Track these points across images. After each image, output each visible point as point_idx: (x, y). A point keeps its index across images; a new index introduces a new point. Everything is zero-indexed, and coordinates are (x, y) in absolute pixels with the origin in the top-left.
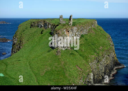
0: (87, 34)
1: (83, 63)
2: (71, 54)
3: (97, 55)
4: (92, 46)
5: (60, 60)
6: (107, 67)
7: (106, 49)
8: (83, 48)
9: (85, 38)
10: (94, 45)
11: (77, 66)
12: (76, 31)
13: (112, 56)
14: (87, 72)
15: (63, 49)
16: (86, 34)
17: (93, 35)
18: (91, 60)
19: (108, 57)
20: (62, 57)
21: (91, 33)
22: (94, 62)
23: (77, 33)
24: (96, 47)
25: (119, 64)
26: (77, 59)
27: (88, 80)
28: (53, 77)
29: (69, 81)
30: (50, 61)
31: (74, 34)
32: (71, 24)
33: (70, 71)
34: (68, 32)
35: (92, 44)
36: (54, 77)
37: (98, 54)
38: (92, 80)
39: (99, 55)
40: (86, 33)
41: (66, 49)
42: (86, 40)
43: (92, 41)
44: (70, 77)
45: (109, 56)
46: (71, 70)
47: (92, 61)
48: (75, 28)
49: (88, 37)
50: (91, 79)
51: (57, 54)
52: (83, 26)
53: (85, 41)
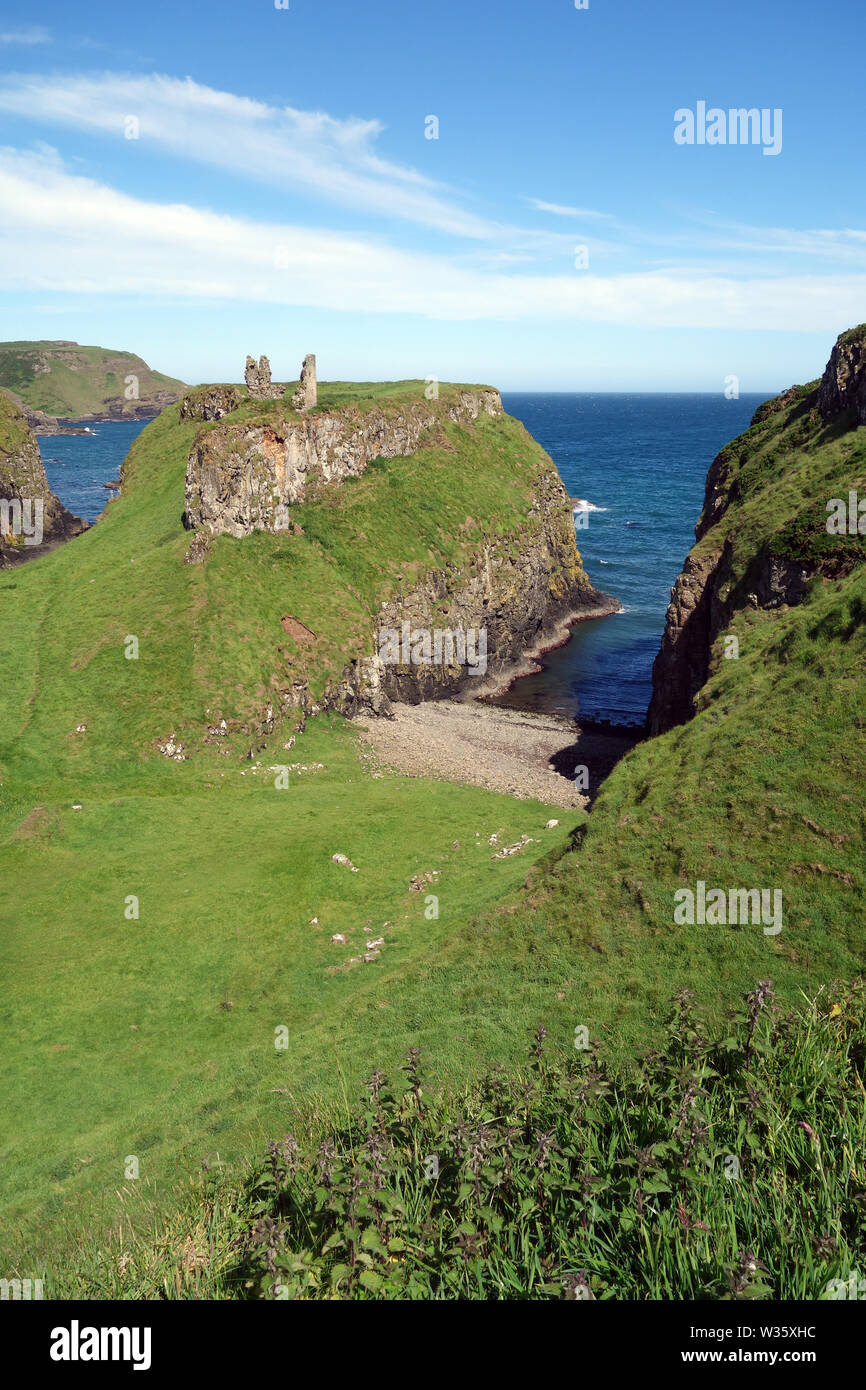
0: (408, 457)
1: (334, 601)
2: (279, 556)
3: (442, 558)
4: (424, 515)
5: (195, 587)
6: (500, 617)
7: (500, 529)
8: (366, 525)
9: (390, 474)
10: (431, 509)
11: (295, 618)
12: (335, 439)
13: (536, 566)
14: (345, 649)
15: (240, 531)
16: (402, 456)
17: (441, 462)
18: (396, 587)
19: (509, 566)
20: (211, 573)
21: (437, 449)
22: (416, 597)
23: (338, 450)
24: (439, 519)
25: (594, 601)
26: (306, 584)
27: (352, 693)
28: (121, 683)
29: (202, 704)
30: (144, 593)
31: (324, 452)
32: (302, 403)
33: (224, 652)
34: (276, 446)
35: (423, 506)
36: (127, 680)
37: (447, 555)
38: (375, 691)
39: (454, 561)
40: (404, 450)
41: (257, 532)
42: (394, 483)
43: (427, 492)
44: (213, 686)
45: (513, 563)
46: (231, 644)
47: (405, 593)
48: (328, 422)
49: (410, 470)
50: (369, 685)
51: (191, 558)
52: (386, 417)
53: (388, 489)
